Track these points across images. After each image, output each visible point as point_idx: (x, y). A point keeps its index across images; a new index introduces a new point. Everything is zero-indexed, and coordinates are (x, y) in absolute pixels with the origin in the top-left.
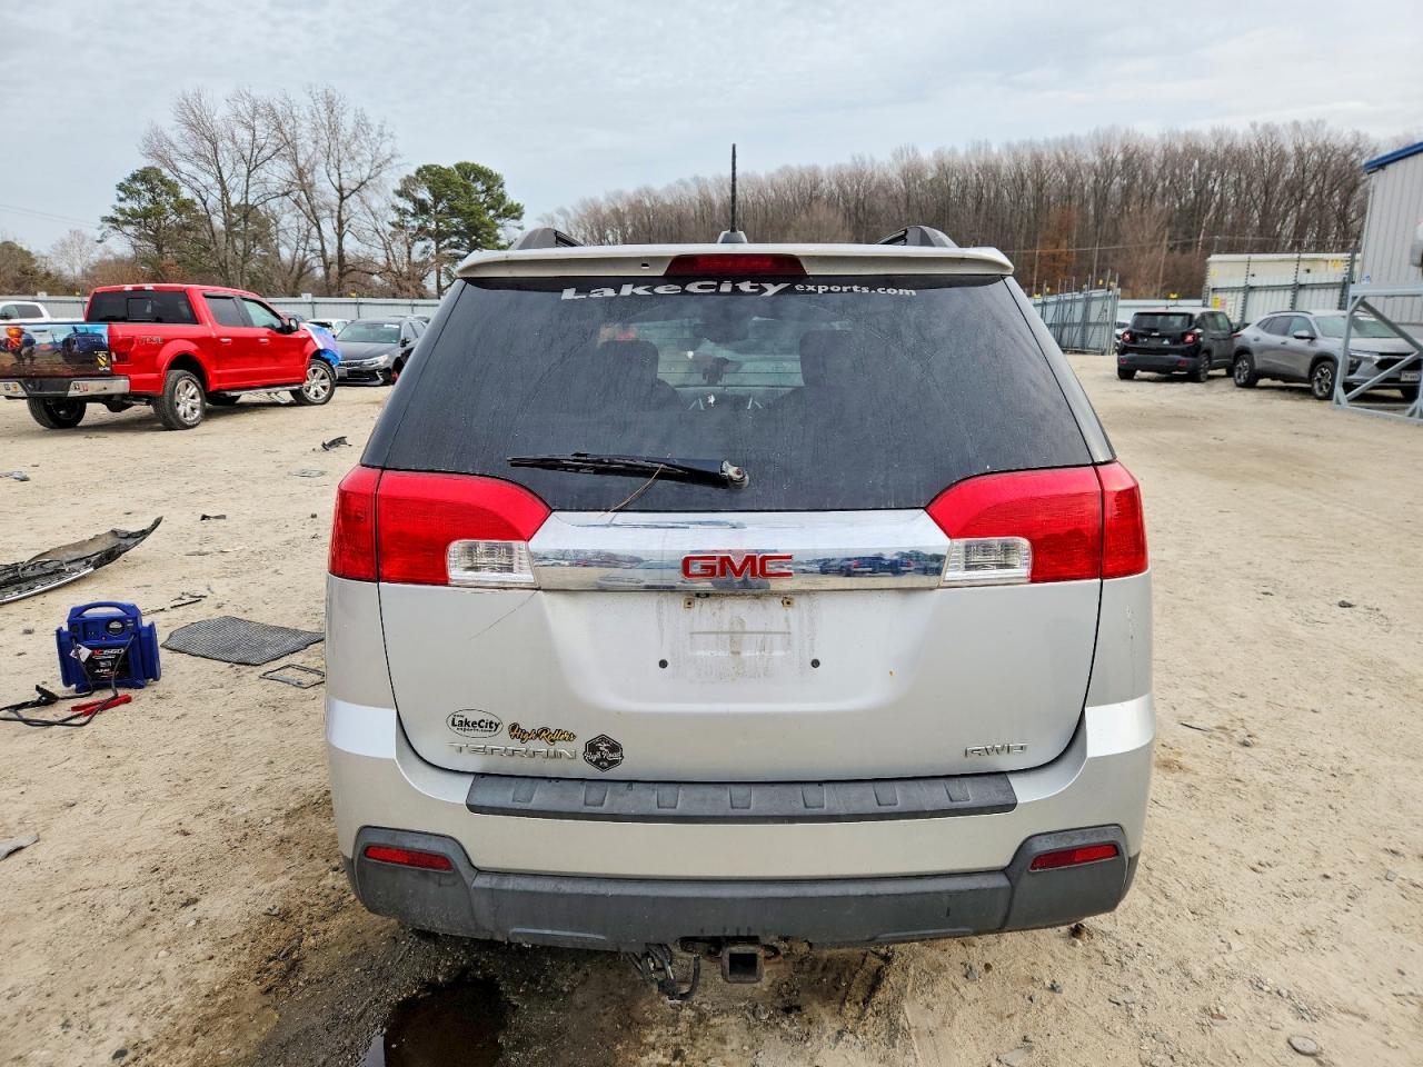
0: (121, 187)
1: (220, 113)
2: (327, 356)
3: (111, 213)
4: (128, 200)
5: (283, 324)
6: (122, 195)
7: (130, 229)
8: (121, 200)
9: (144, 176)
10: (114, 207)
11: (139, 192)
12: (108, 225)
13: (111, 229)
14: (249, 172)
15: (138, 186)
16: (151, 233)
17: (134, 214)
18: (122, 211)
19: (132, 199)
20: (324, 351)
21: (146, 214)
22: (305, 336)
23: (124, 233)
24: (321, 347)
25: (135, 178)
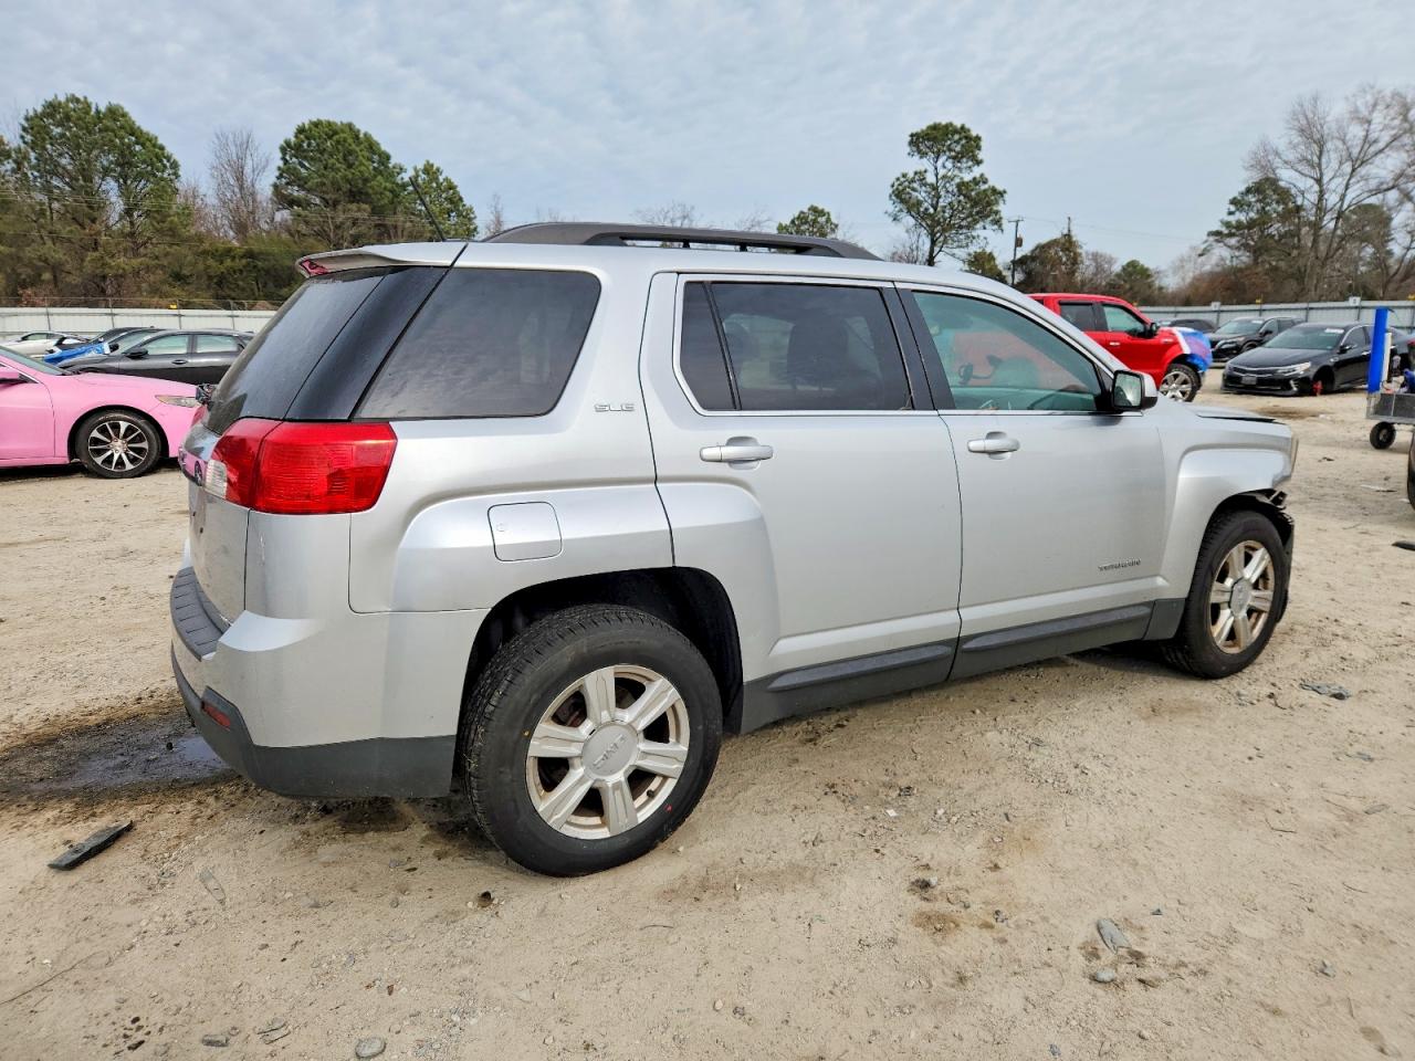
0: (1234, 202)
1: (1335, 111)
2: (1196, 361)
3: (1217, 227)
4: (1237, 213)
5: (1145, 328)
6: (1233, 208)
7: (1233, 241)
8: (1231, 213)
9: (1256, 189)
10: (1222, 222)
11: (1249, 205)
12: (1212, 238)
13: (1214, 244)
14: (1353, 170)
15: (1252, 198)
16: (1252, 243)
17: (1239, 225)
18: (1228, 224)
19: (1241, 212)
20: (1191, 356)
21: (1251, 224)
22: (1170, 340)
23: (1225, 245)
24: (1187, 350)
25: (1248, 191)
